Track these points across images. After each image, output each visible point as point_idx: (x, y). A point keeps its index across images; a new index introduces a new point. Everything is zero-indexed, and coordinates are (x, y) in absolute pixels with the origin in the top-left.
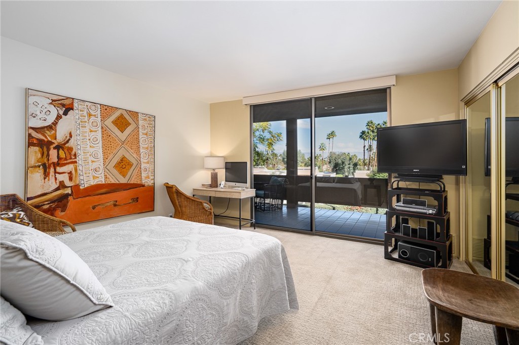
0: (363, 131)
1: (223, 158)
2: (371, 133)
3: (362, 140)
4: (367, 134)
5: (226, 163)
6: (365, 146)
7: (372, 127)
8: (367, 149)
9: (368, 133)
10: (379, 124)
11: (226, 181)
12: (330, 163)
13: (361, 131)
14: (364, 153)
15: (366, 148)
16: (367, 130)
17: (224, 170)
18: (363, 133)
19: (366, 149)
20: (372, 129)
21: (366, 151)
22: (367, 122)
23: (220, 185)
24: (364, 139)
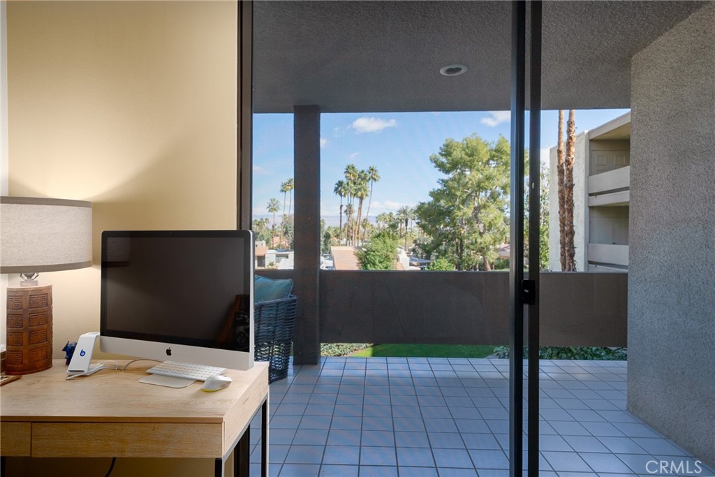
0: (339, 182)
1: (88, 211)
2: (352, 185)
3: (338, 196)
4: (346, 186)
5: (106, 235)
6: (341, 206)
7: (353, 175)
8: (346, 211)
9: (348, 184)
10: (363, 172)
11: (104, 332)
12: (286, 233)
13: (337, 182)
14: (341, 217)
15: (344, 208)
16: (345, 181)
17: (95, 273)
18: (340, 184)
19: (343, 211)
20: (353, 178)
21: (344, 215)
22: (345, 167)
23: (69, 351)
24: (341, 195)
